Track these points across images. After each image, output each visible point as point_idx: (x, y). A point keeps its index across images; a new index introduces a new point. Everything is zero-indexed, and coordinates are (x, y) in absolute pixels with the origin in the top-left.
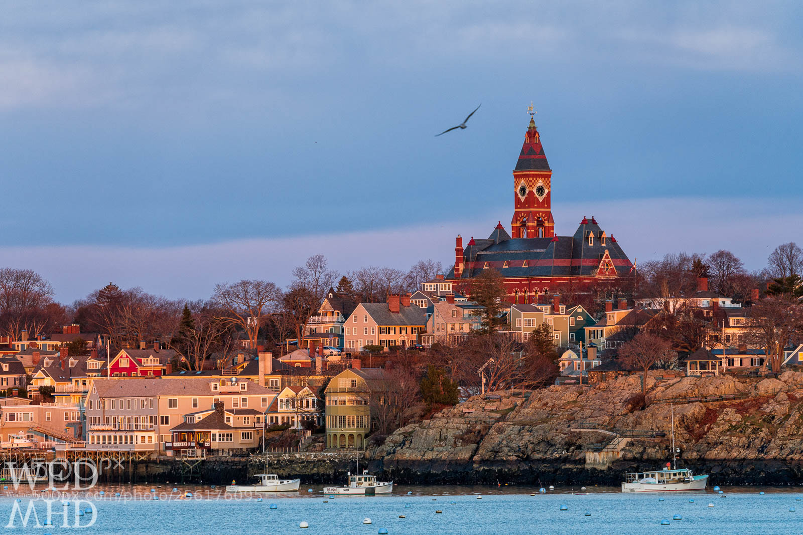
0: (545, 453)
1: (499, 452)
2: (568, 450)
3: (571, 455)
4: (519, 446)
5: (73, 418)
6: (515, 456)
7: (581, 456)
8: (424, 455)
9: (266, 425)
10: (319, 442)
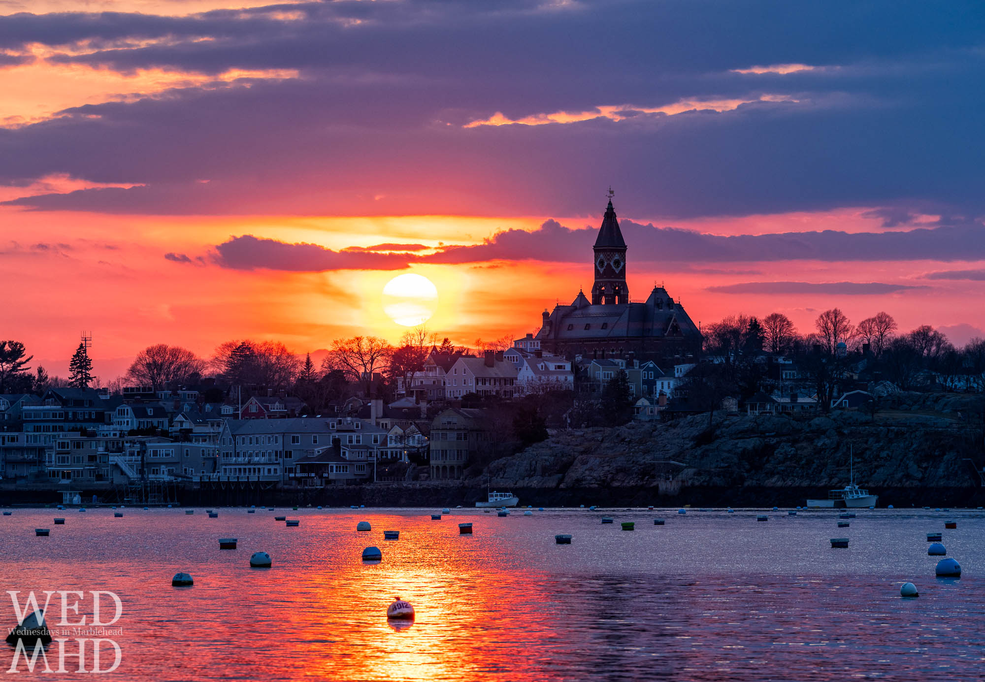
0: (623, 481)
1: (582, 480)
2: (642, 479)
3: (646, 483)
4: (600, 476)
5: (209, 454)
6: (597, 484)
7: (655, 484)
8: (516, 484)
9: (378, 459)
10: (424, 473)
